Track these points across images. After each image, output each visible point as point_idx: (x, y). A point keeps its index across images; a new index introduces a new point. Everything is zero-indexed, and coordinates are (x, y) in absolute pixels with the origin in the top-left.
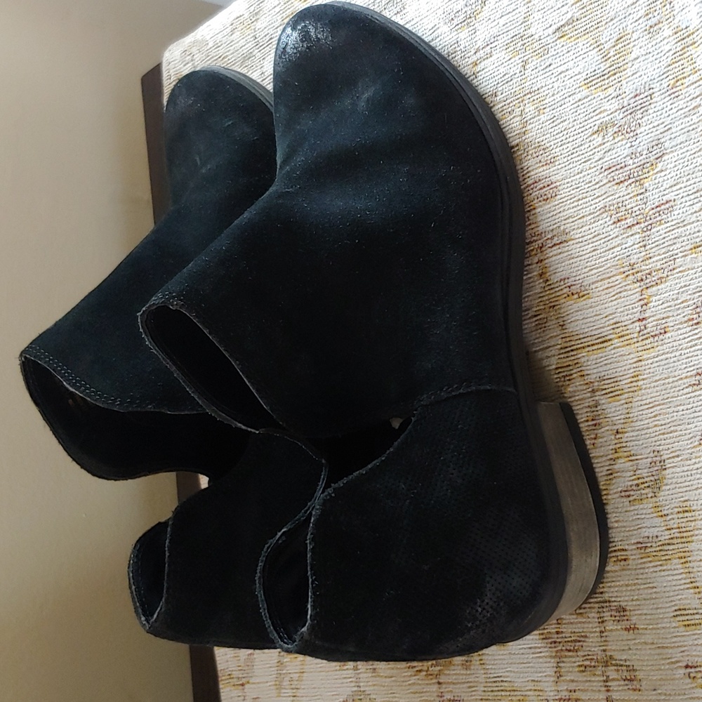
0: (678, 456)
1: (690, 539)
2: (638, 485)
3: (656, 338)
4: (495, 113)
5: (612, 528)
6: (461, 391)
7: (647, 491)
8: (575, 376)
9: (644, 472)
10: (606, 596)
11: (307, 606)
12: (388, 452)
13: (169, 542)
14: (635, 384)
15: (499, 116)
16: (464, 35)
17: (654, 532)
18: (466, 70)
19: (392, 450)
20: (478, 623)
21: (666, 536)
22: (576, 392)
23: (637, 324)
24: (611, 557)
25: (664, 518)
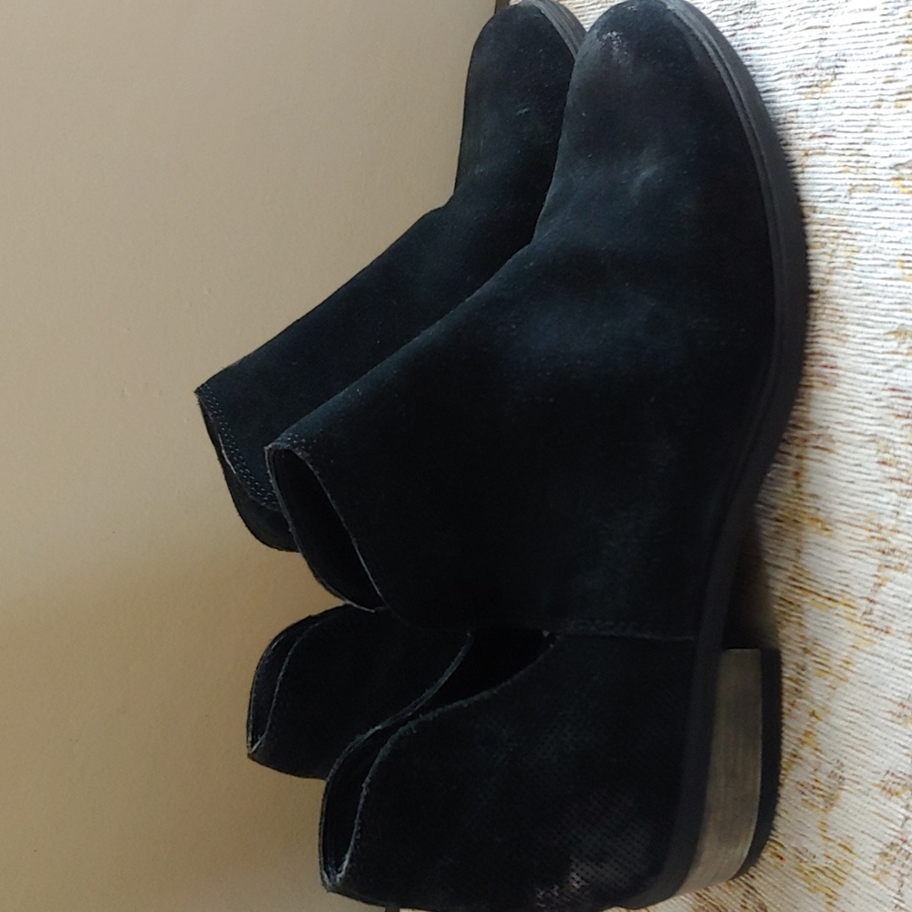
0: (858, 783)
1: (841, 881)
2: (814, 787)
3: (877, 632)
4: (808, 234)
5: (779, 815)
6: (613, 633)
7: (820, 799)
8: (793, 619)
9: (823, 777)
10: (754, 883)
11: (344, 856)
12: (503, 684)
13: (283, 676)
14: (842, 670)
15: (811, 240)
16: (805, 105)
17: (813, 849)
18: (796, 155)
19: (509, 683)
20: (554, 905)
21: (821, 863)
22: (789, 638)
23: (865, 602)
24: (770, 846)
25: (825, 842)
